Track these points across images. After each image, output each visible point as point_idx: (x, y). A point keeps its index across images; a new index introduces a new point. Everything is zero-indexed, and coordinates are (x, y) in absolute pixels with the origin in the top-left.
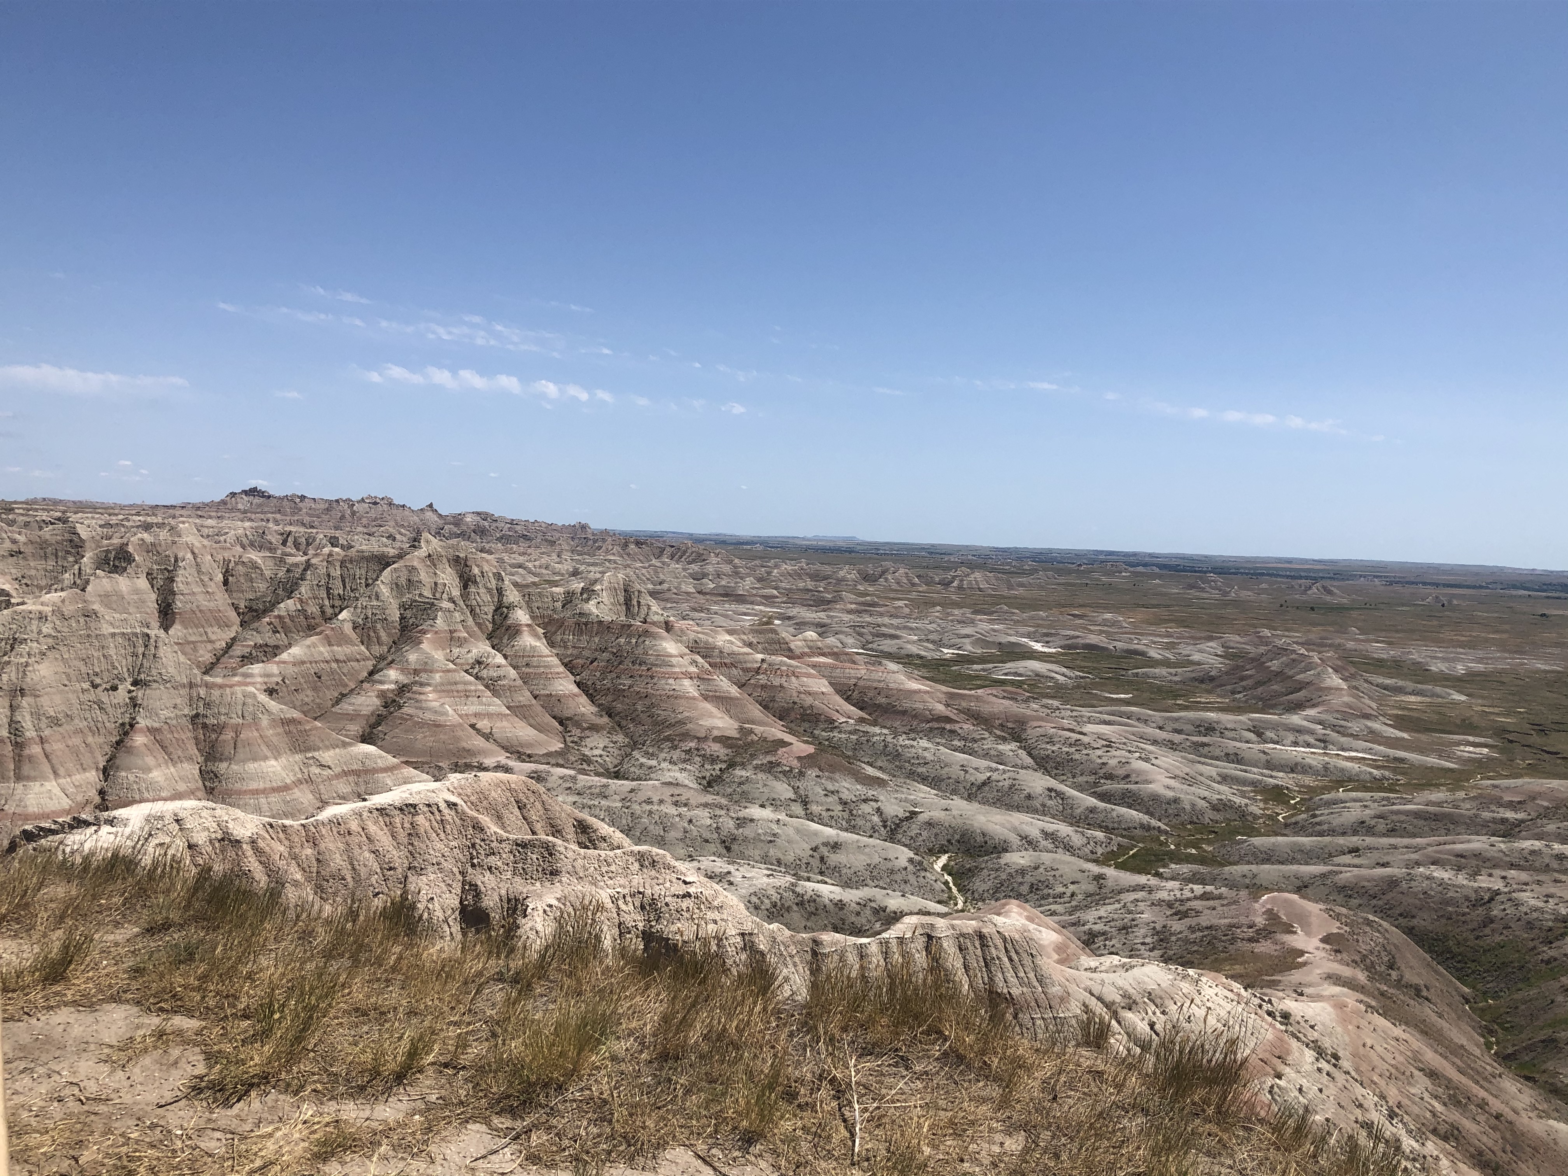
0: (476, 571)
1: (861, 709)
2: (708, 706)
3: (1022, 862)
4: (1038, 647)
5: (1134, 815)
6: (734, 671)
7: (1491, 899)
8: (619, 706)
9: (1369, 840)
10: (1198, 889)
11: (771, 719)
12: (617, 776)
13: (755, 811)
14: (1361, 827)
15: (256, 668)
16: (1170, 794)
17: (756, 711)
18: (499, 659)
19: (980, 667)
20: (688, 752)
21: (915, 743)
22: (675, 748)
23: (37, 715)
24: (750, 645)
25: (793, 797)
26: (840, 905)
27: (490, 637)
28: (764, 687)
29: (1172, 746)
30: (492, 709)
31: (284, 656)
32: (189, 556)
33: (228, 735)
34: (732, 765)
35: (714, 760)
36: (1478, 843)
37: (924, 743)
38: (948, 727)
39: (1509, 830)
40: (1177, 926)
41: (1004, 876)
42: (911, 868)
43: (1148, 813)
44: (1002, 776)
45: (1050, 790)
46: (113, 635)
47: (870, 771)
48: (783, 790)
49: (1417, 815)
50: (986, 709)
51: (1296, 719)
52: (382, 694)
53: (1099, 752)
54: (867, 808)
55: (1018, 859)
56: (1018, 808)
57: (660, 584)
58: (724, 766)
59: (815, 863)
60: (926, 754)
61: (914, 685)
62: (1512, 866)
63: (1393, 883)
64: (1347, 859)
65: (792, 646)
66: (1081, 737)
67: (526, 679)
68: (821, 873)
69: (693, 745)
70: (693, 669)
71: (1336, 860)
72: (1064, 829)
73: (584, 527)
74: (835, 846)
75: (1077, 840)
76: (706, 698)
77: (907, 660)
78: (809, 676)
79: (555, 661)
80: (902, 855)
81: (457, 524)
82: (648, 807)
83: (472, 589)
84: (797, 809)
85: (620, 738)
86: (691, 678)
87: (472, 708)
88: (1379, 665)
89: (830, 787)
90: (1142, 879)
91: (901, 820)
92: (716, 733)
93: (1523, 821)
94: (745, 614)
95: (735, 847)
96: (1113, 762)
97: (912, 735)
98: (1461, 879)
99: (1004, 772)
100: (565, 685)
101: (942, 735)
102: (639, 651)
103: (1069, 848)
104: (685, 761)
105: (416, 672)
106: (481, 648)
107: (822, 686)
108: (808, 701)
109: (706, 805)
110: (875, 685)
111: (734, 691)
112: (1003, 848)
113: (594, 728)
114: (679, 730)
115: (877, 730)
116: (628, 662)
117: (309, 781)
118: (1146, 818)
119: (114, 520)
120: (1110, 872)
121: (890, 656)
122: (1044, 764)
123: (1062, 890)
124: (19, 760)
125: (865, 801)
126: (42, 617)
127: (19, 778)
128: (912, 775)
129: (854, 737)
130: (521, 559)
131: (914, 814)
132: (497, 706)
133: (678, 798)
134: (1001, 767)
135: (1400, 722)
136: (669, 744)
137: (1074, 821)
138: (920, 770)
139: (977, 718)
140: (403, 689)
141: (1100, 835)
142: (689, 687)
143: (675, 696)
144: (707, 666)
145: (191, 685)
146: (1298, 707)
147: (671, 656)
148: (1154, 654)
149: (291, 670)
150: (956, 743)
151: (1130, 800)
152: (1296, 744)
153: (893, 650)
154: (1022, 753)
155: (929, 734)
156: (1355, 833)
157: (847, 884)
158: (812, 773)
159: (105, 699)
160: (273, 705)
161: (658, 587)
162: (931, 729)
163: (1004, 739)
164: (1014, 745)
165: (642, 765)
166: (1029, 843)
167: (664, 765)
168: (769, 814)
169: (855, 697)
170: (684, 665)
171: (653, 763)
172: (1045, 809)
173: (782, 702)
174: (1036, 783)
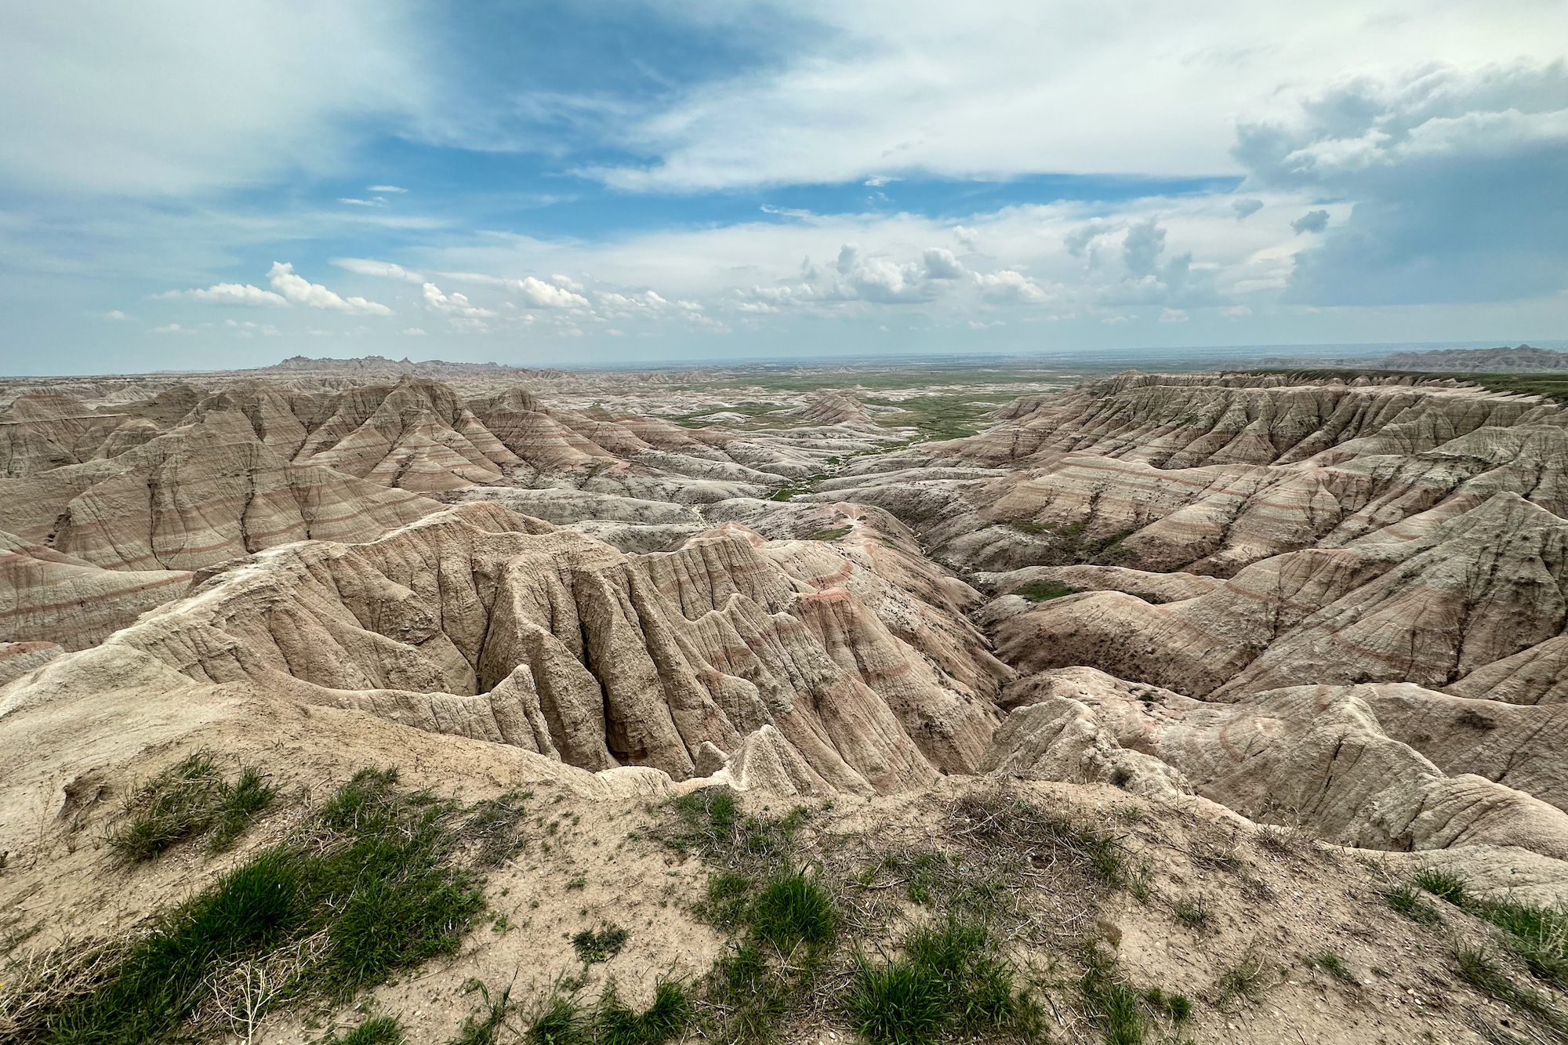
0: (439, 392)
1: (649, 442)
2: (574, 449)
4: (727, 405)
5: (777, 477)
6: (585, 431)
7: (920, 493)
8: (528, 454)
9: (872, 476)
10: (807, 505)
11: (606, 452)
12: (533, 488)
13: (605, 497)
14: (869, 470)
15: (323, 455)
16: (791, 465)
17: (599, 449)
18: (460, 437)
19: (702, 417)
20: (567, 472)
21: (677, 456)
22: (560, 471)
23: (191, 496)
24: (590, 417)
25: (623, 487)
26: (653, 534)
27: (453, 426)
28: (600, 437)
29: (790, 444)
30: (461, 462)
31: (338, 446)
32: (266, 397)
33: (314, 492)
34: (590, 476)
35: (581, 474)
36: (914, 471)
37: (681, 455)
38: (691, 446)
39: (924, 464)
40: (799, 522)
41: (724, 510)
42: (682, 512)
43: (782, 474)
44: (718, 466)
45: (738, 469)
46: (229, 446)
47: (658, 471)
48: (615, 484)
49: (891, 462)
50: (707, 437)
51: (838, 426)
52: (399, 461)
53: (759, 451)
54: (658, 488)
55: (730, 502)
56: (726, 479)
58: (586, 477)
59: (638, 516)
60: (683, 460)
61: (673, 429)
62: (927, 479)
63: (882, 492)
64: (864, 484)
65: (611, 416)
66: (750, 444)
67: (476, 445)
68: (641, 520)
69: (570, 468)
70: (564, 432)
71: (860, 485)
72: (747, 486)
73: (493, 364)
74: (646, 508)
75: (754, 491)
76: (572, 445)
77: (667, 417)
78: (622, 429)
79: (491, 435)
80: (676, 507)
81: (423, 368)
83: (438, 402)
84: (626, 493)
85: (532, 469)
86: (563, 436)
87: (450, 463)
88: (871, 401)
89: (640, 481)
90: (783, 504)
91: (675, 492)
92: (580, 462)
93: (929, 460)
94: (585, 402)
95: (598, 514)
96: (766, 454)
97: (675, 452)
98: (909, 486)
99: (719, 464)
100: (498, 446)
101: (689, 451)
102: (535, 424)
103: (751, 495)
104: (566, 477)
105: (415, 448)
106: (449, 432)
107: (629, 433)
108: (624, 441)
109: (581, 496)
110: (655, 430)
111: (586, 440)
112: (721, 497)
113: (519, 466)
114: (561, 462)
115: (658, 452)
116: (529, 432)
117: (368, 510)
118: (781, 477)
119: (213, 380)
120: (768, 502)
121: (659, 416)
122: (734, 459)
123: (749, 513)
124: (185, 521)
125: (657, 485)
126: (179, 440)
127: (187, 530)
128: (677, 471)
129: (648, 456)
130: (462, 384)
131: (680, 488)
132: (464, 460)
133: (566, 495)
134: (717, 462)
135: (881, 424)
136: (557, 469)
137: (753, 482)
138: (681, 468)
139: (704, 441)
140: (410, 458)
141: (763, 487)
142: (562, 441)
143: (555, 446)
144: (570, 429)
145: (285, 468)
146: (839, 421)
147: (551, 426)
148: (777, 403)
149: (343, 454)
150: (696, 453)
151: (774, 470)
152: (840, 437)
153: (661, 413)
154: (725, 454)
155: (683, 451)
156: (866, 473)
157: (654, 523)
158: (630, 475)
159: (231, 481)
160: (337, 474)
162: (683, 449)
163: (717, 449)
164: (721, 452)
165: (545, 481)
166: (732, 494)
167: (556, 480)
168: (612, 497)
169: (646, 437)
170: (557, 430)
171: (551, 479)
172: (738, 479)
173: (611, 444)
174: (733, 467)
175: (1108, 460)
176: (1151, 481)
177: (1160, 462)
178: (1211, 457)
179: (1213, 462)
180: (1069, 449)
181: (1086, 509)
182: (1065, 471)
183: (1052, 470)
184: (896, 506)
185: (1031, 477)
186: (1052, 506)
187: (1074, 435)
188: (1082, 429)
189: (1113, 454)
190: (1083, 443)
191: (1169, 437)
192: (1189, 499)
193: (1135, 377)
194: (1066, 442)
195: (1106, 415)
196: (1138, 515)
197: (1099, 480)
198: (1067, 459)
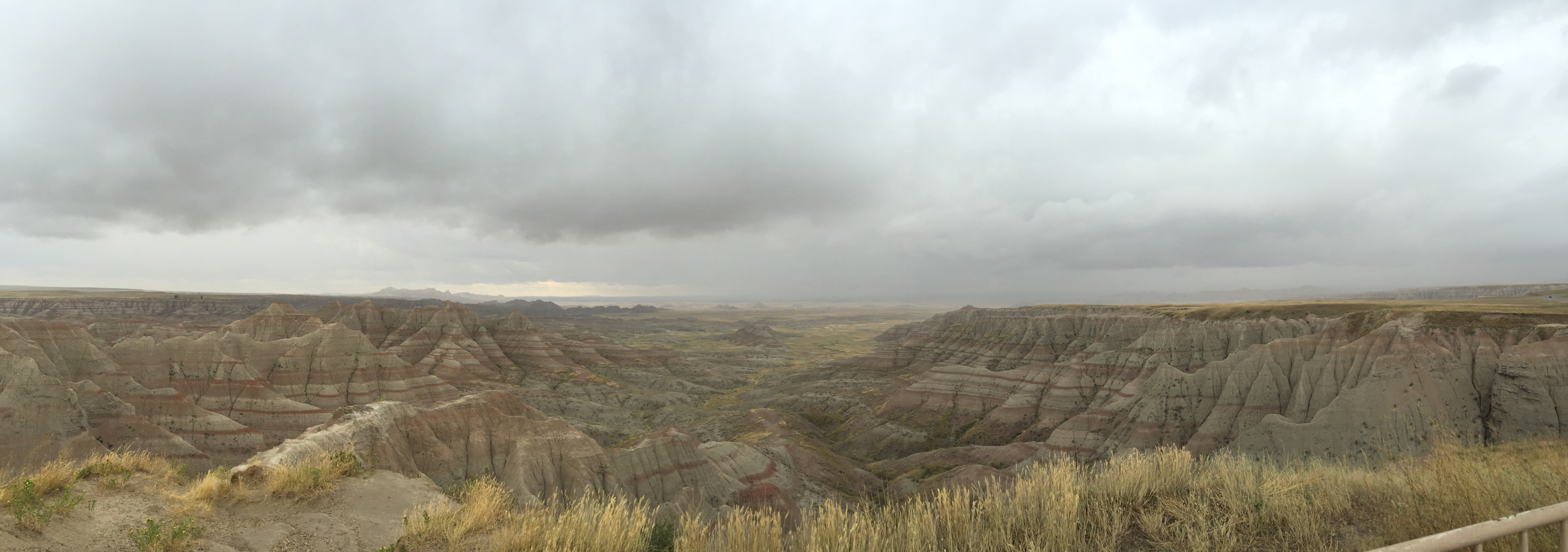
2: (552, 360)
8: (519, 362)
9: (786, 387)
13: (571, 398)
16: (720, 380)
17: (569, 362)
20: (546, 377)
22: (540, 376)
25: (585, 393)
35: (554, 380)
36: (821, 383)
41: (665, 416)
42: (631, 417)
43: (712, 387)
53: (694, 367)
54: (611, 395)
55: (669, 409)
58: (558, 383)
59: (595, 417)
63: (796, 400)
64: (780, 395)
68: (597, 421)
70: (545, 347)
71: (776, 396)
72: (684, 397)
74: (602, 411)
75: (689, 400)
76: (551, 357)
79: (495, 345)
82: (533, 398)
84: (586, 397)
85: (521, 373)
86: (545, 350)
92: (555, 370)
95: (566, 412)
96: (698, 370)
98: (817, 396)
99: (661, 377)
100: (499, 354)
103: (686, 403)
104: (544, 381)
107: (592, 351)
109: (554, 397)
111: (561, 354)
112: (664, 405)
113: (511, 369)
114: (541, 369)
118: (712, 390)
120: (701, 410)
121: (615, 338)
123: (686, 418)
125: (611, 393)
128: (628, 383)
132: (476, 361)
133: (543, 394)
136: (538, 374)
137: (687, 393)
139: (650, 358)
141: (696, 397)
142: (544, 352)
144: (550, 345)
146: (757, 344)
147: (536, 342)
151: (705, 383)
152: (758, 357)
154: (667, 370)
155: (632, 365)
165: (529, 382)
166: (673, 403)
167: (538, 382)
168: (575, 399)
171: (534, 381)
172: (676, 390)
175: (961, 368)
176: (989, 381)
177: (993, 365)
178: (1021, 362)
179: (1023, 365)
180: (935, 362)
181: (950, 404)
182: (932, 378)
183: (924, 378)
186: (926, 404)
187: (936, 351)
189: (964, 363)
190: (943, 357)
191: (995, 351)
192: (1013, 391)
194: (932, 357)
196: (984, 406)
197: (957, 382)
198: (933, 369)
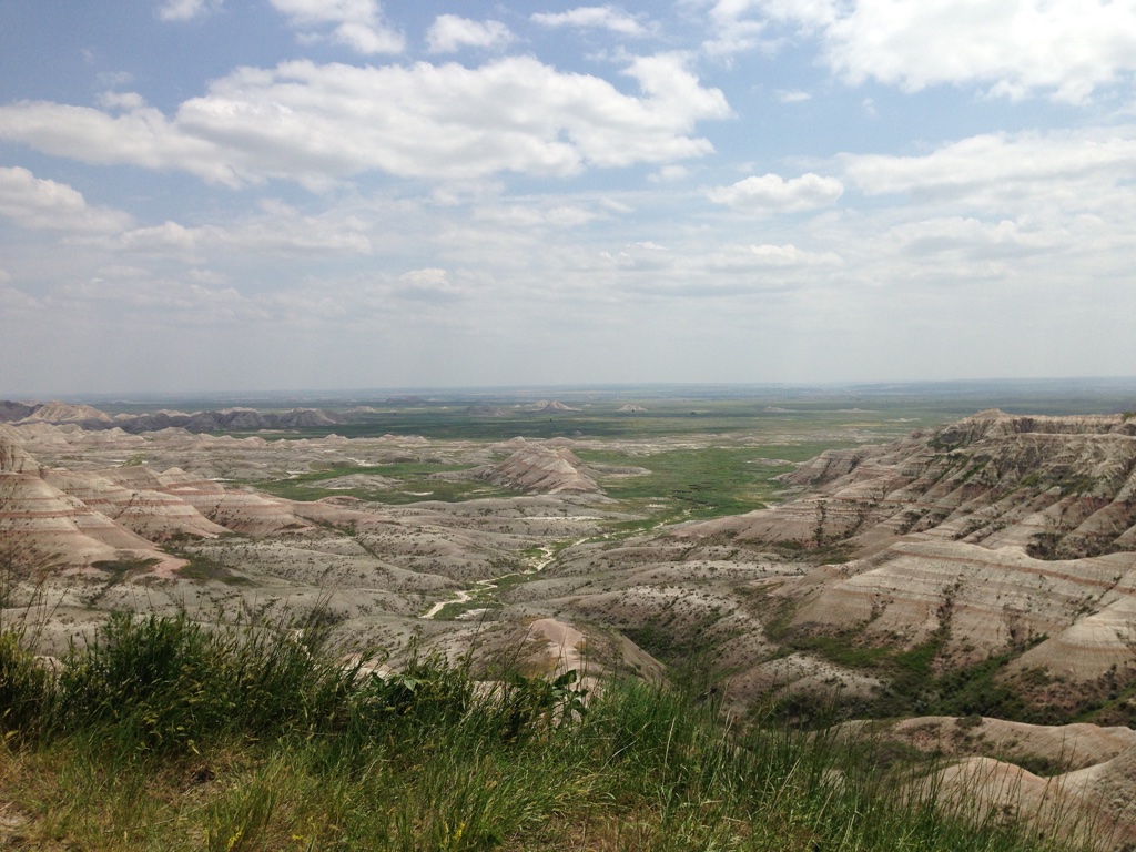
1: (224, 525)
2: (85, 538)
3: (359, 624)
4: (363, 463)
6: (108, 507)
7: (674, 603)
10: (488, 625)
11: (146, 542)
16: (463, 562)
17: (131, 537)
19: (319, 482)
20: (72, 577)
21: (271, 547)
22: (59, 575)
24: (121, 482)
28: (137, 516)
29: (463, 526)
34: (112, 583)
35: (95, 581)
37: (278, 545)
38: (296, 531)
39: (682, 556)
43: (449, 575)
44: (341, 563)
45: (379, 569)
49: (626, 554)
50: (325, 514)
51: (545, 497)
53: (412, 536)
56: (355, 585)
57: (33, 438)
58: (104, 585)
60: (280, 554)
61: (267, 502)
62: (685, 581)
63: (616, 601)
64: (585, 590)
65: (160, 481)
66: (397, 527)
69: (75, 571)
70: (70, 508)
71: (577, 591)
76: (83, 530)
78: (176, 503)
86: (68, 516)
88: (595, 455)
89: (202, 590)
91: (264, 607)
92: (95, 560)
93: (689, 549)
94: (114, 458)
96: (422, 542)
97: (268, 541)
98: (656, 593)
99: (343, 560)
101: (292, 538)
102: (18, 496)
104: (69, 585)
107: (190, 510)
108: (177, 524)
109: (91, 620)
110: (235, 504)
111: (109, 522)
114: (60, 561)
115: (239, 540)
118: (448, 580)
120: (425, 623)
121: (246, 481)
122: (372, 550)
123: (392, 640)
125: (232, 597)
128: (270, 572)
129: (219, 549)
131: (273, 602)
134: (340, 557)
135: (611, 492)
136: (52, 572)
137: (397, 589)
138: (277, 566)
139: (319, 521)
141: (416, 596)
142: (66, 523)
144: (82, 504)
147: (47, 499)
148: (446, 461)
150: (304, 542)
151: (435, 568)
152: (546, 515)
153: (248, 476)
154: (355, 544)
156: (587, 571)
158: (183, 581)
161: (31, 441)
162: (283, 534)
163: (341, 535)
164: (348, 539)
167: (50, 591)
169: (219, 516)
170: (60, 505)
173: (153, 527)
174: (367, 564)
175: (964, 547)
176: (1030, 580)
177: (1043, 547)
178: (1116, 541)
179: (1119, 548)
180: (905, 530)
181: (933, 624)
182: (896, 564)
183: (877, 563)
184: (634, 624)
185: (845, 573)
186: (880, 620)
187: (909, 508)
188: (921, 499)
189: (970, 537)
190: (924, 521)
191: (1054, 509)
192: (1087, 608)
193: (999, 421)
194: (898, 519)
195: (958, 476)
196: (1013, 633)
197: (950, 577)
198: (899, 545)
